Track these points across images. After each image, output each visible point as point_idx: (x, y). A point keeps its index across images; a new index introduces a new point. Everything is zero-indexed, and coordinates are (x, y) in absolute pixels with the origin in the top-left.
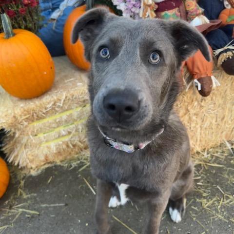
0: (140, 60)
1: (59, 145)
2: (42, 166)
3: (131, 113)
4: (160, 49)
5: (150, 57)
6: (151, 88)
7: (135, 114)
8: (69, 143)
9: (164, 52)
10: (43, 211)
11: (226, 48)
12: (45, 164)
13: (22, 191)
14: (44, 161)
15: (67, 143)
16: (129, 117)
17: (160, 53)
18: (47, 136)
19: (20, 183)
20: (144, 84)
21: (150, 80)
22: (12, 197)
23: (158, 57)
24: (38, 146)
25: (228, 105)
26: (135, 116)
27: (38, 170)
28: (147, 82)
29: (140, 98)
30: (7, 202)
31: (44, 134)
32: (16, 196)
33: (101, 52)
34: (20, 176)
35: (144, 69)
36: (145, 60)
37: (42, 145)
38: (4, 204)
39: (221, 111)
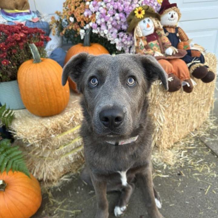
0: (120, 84)
1: (75, 156)
3: (119, 122)
4: (134, 75)
5: (127, 81)
6: (131, 104)
8: (82, 153)
9: (137, 77)
10: (83, 208)
11: (193, 62)
14: (62, 173)
15: (81, 153)
16: (118, 125)
17: (134, 77)
18: (66, 148)
20: (126, 102)
21: (129, 98)
22: (46, 207)
23: (133, 80)
24: (59, 158)
25: (191, 105)
28: (128, 100)
29: (124, 111)
30: (44, 212)
31: (64, 146)
32: (50, 205)
33: (91, 81)
36: (124, 83)
37: (62, 157)
38: (42, 214)
39: (187, 109)
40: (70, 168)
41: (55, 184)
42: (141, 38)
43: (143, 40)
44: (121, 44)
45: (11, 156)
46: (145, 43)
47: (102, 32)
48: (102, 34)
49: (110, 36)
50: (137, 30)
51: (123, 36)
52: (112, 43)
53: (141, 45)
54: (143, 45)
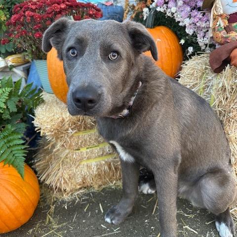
0: (100, 58)
1: (101, 165)
2: (76, 190)
6: (111, 81)
7: (96, 105)
8: (112, 163)
12: (80, 188)
13: (51, 219)
14: (80, 185)
15: (110, 164)
18: (90, 151)
19: (50, 208)
22: (38, 225)
24: (77, 163)
26: (96, 106)
27: (72, 194)
30: (31, 231)
31: (87, 148)
32: (43, 224)
34: (51, 200)
35: (104, 66)
37: (83, 163)
40: (92, 181)
41: (66, 197)
42: (221, 16)
43: (222, 19)
44: (192, 26)
45: (11, 144)
46: (225, 23)
47: (169, 10)
48: (169, 13)
49: (179, 16)
50: (216, 6)
51: (196, 15)
52: (181, 24)
53: (220, 25)
54: (222, 25)
